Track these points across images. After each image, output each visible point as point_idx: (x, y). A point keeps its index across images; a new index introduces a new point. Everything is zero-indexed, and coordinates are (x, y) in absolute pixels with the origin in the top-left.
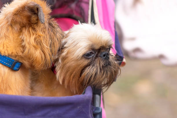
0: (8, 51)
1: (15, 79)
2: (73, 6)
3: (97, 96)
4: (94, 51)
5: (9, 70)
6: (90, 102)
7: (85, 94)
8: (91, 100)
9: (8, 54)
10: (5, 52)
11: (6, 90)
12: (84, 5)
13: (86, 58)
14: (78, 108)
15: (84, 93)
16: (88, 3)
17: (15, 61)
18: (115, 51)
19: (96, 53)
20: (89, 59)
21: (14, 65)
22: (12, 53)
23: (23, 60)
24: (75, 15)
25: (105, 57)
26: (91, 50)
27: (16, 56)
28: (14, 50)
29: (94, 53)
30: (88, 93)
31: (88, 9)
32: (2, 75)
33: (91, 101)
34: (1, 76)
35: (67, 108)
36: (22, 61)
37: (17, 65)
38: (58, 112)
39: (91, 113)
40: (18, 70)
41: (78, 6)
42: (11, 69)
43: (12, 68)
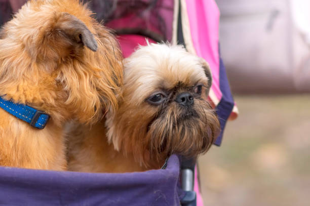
0: (26, 96)
1: (38, 142)
2: (146, 14)
3: (188, 172)
4: (166, 92)
5: (27, 127)
6: (176, 183)
7: (167, 169)
8: (177, 179)
9: (26, 101)
10: (20, 98)
11: (22, 161)
12: (164, 13)
13: (152, 105)
14: (155, 192)
15: (166, 166)
16: (171, 9)
17: (39, 112)
18: (219, 94)
19: (168, 95)
20: (156, 105)
21: (36, 119)
22: (34, 99)
23: (52, 111)
24: (149, 30)
25: (185, 102)
26: (158, 90)
27: (41, 104)
28: (38, 94)
29: (166, 96)
30: (173, 167)
31: (172, 19)
32: (15, 136)
33: (177, 181)
34: (13, 138)
35: (136, 193)
36: (50, 112)
37: (42, 118)
38: (119, 199)
39: (177, 202)
40: (43, 128)
41: (156, 15)
42: (32, 125)
43: (33, 123)
